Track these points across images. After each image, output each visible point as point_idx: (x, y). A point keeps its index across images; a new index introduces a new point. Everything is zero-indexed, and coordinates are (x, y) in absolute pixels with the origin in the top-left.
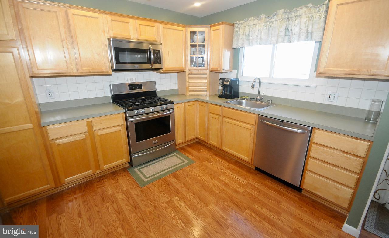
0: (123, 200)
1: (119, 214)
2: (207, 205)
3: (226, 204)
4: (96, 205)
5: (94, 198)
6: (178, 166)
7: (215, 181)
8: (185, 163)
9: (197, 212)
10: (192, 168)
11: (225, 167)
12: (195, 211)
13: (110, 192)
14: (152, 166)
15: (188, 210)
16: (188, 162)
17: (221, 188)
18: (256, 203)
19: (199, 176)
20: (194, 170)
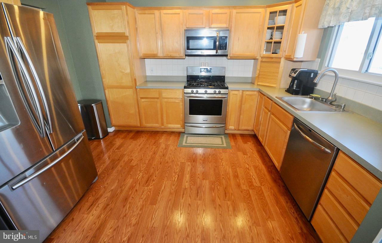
0: (162, 148)
1: (154, 154)
2: (203, 179)
3: (218, 187)
4: (149, 144)
5: (152, 140)
6: (214, 145)
7: (230, 169)
8: (223, 146)
9: (192, 178)
10: (223, 152)
11: (254, 164)
12: (192, 177)
13: (161, 142)
14: (197, 137)
15: (188, 174)
16: (226, 146)
17: (228, 176)
18: (244, 204)
19: (222, 159)
20: (223, 154)
